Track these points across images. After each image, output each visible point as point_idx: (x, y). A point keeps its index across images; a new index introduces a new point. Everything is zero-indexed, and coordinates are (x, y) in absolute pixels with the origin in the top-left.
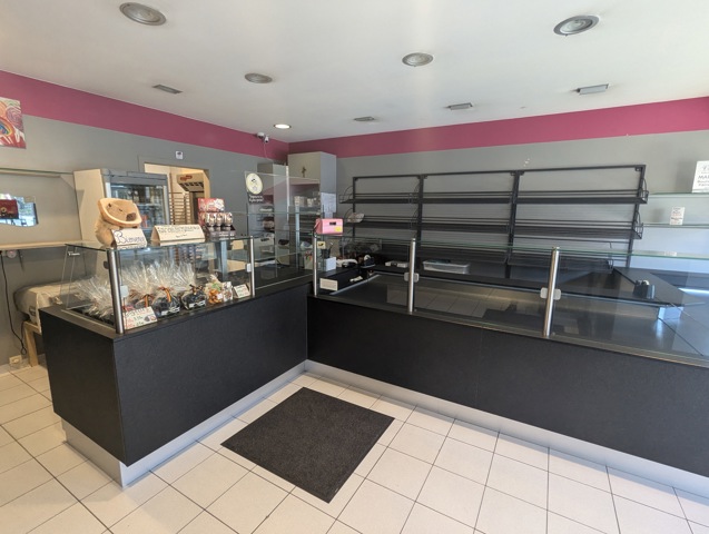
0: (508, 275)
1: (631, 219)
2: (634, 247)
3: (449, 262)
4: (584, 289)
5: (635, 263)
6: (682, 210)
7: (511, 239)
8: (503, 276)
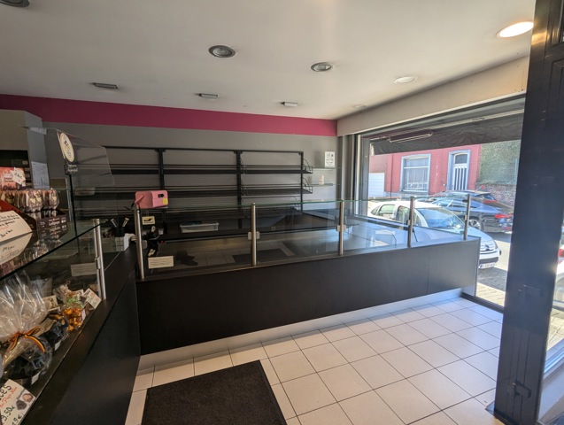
0: (240, 226)
1: (300, 182)
2: (304, 199)
3: (200, 222)
4: (283, 227)
5: (306, 207)
6: (323, 177)
7: (239, 200)
8: (237, 228)
